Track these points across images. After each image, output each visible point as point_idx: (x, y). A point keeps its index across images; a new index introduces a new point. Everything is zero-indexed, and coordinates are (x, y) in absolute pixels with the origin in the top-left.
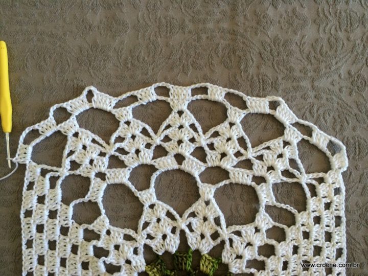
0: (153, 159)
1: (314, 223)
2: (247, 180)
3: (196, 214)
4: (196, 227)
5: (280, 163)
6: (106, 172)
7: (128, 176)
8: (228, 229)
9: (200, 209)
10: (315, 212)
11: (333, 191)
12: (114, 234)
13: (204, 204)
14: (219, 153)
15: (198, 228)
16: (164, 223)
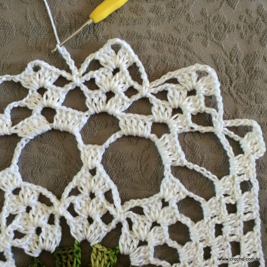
1: (241, 191)
2: (144, 129)
3: (80, 190)
4: (80, 208)
8: (124, 205)
10: (242, 176)
13: (89, 175)
15: (84, 209)
16: (36, 213)
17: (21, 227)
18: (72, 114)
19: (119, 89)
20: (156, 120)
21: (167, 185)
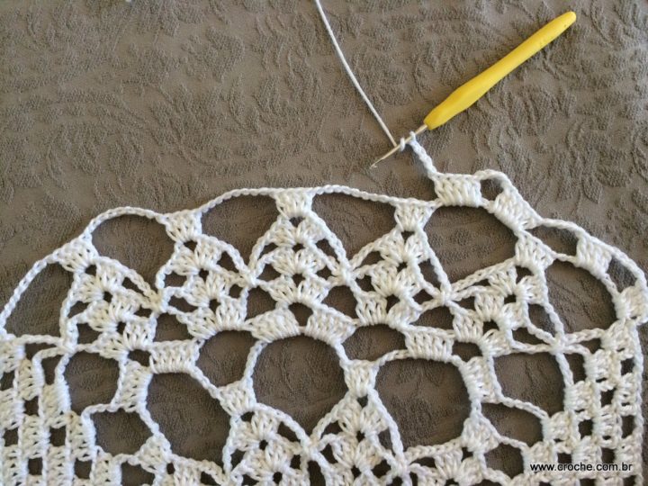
0: (247, 318)
1: (579, 435)
2: (443, 350)
3: (342, 427)
4: (341, 453)
5: (511, 314)
6: (151, 351)
7: (195, 356)
8: (408, 453)
9: (350, 416)
10: (582, 413)
11: (620, 366)
13: (356, 405)
14: (382, 297)
16: (275, 450)
17: (252, 471)
18: (335, 318)
19: (407, 293)
20: (460, 338)
21: (474, 428)
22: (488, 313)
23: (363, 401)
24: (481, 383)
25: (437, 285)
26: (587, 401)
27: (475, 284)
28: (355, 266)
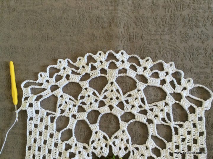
0: (98, 108)
1: (175, 149)
2: (144, 120)
3: (117, 137)
4: (117, 144)
5: (161, 114)
6: (76, 115)
7: (86, 116)
8: (133, 146)
10: (176, 143)
11: (187, 132)
12: (79, 146)
13: (122, 132)
14: (131, 105)
15: (118, 144)
16: (101, 142)
17: (96, 146)
18: (119, 110)
19: (137, 105)
20: (149, 118)
21: (149, 142)
22: (156, 113)
23: (123, 132)
24: (152, 130)
25: (144, 104)
26: (178, 140)
27: (154, 106)
28: (125, 97)
